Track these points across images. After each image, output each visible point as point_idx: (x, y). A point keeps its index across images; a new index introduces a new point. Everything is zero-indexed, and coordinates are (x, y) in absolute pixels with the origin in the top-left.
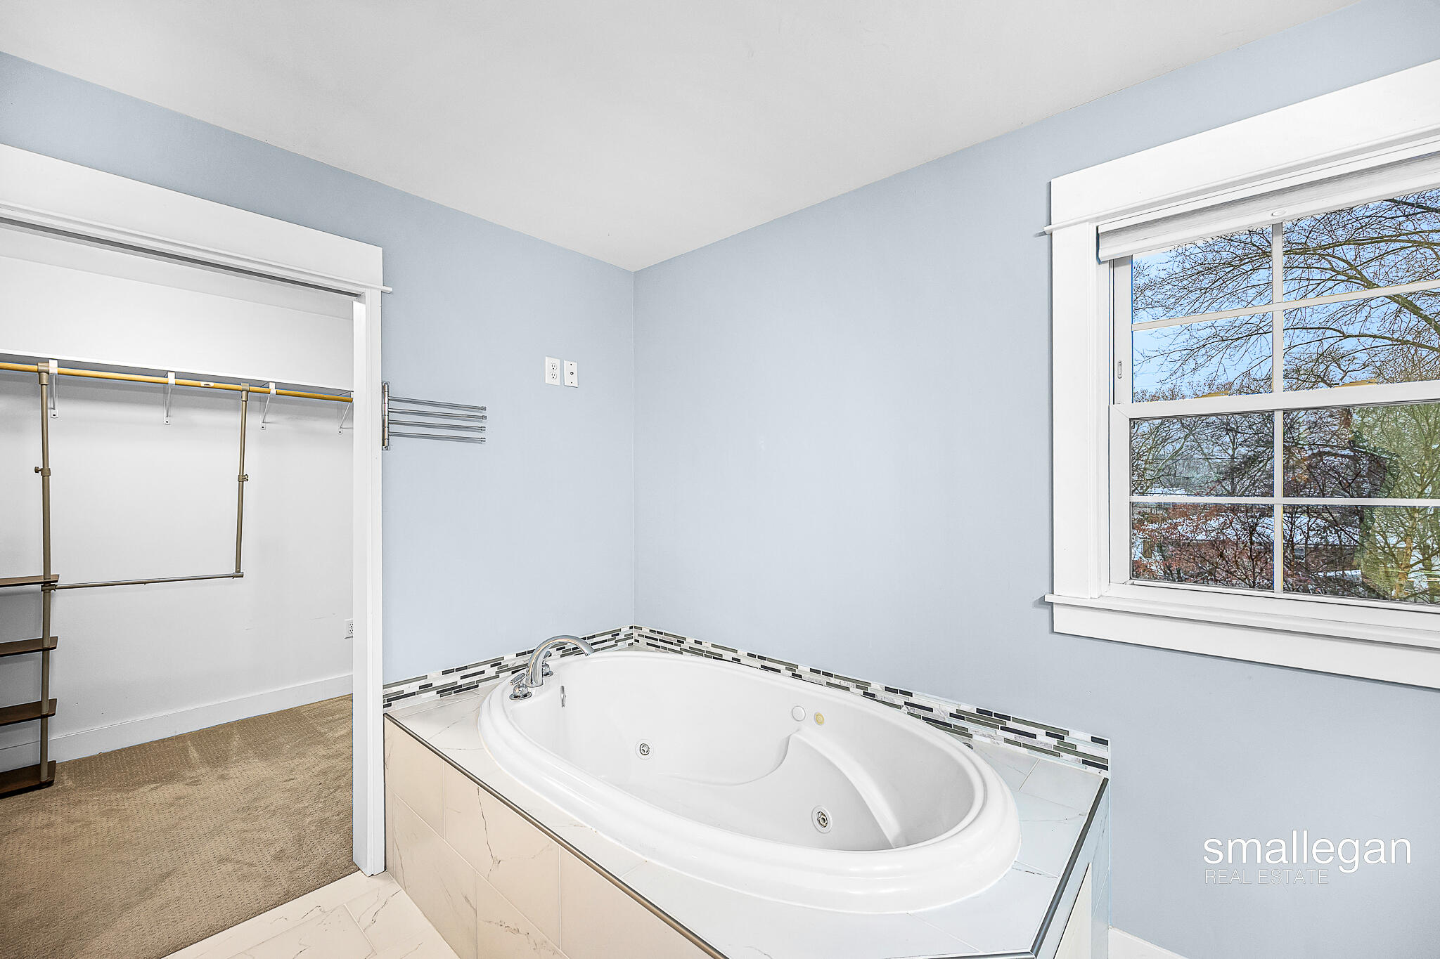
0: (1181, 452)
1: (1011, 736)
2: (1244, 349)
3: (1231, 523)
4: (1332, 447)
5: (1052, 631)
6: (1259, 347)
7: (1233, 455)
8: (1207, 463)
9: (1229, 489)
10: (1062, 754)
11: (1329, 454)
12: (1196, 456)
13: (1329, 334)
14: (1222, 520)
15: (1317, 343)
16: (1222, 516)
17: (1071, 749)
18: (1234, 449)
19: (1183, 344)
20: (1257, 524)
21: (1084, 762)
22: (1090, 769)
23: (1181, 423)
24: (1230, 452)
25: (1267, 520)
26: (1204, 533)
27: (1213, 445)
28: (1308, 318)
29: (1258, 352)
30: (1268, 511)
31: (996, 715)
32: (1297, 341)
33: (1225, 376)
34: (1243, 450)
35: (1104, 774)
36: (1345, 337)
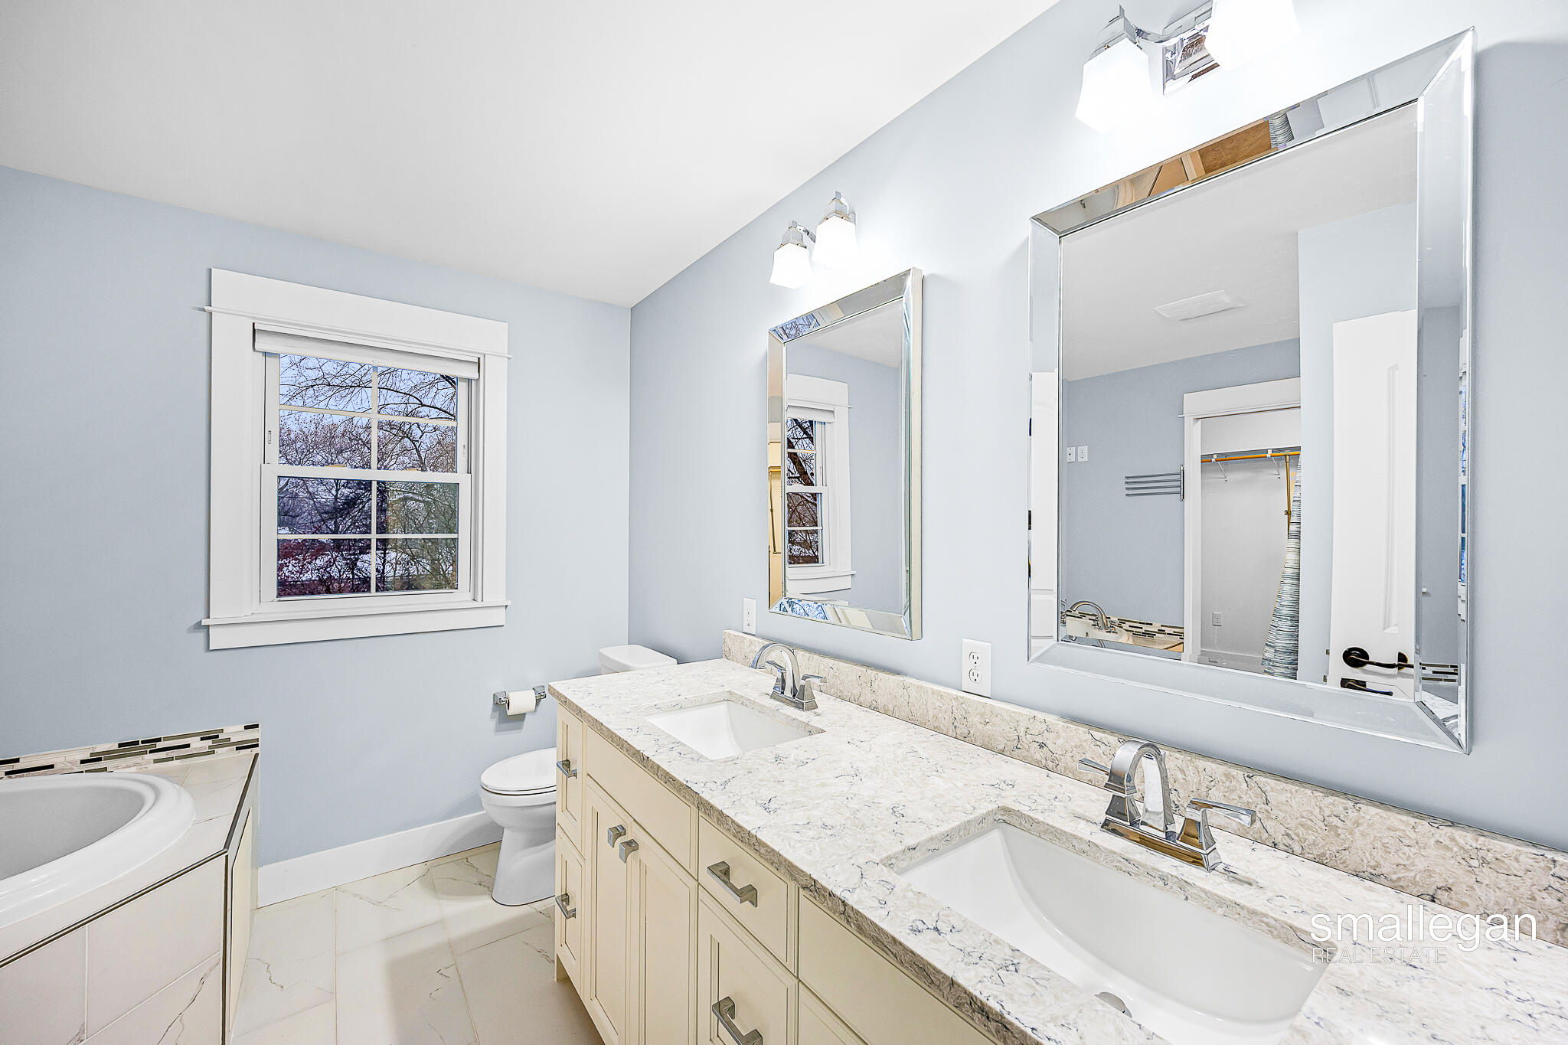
0: (285, 489)
1: (162, 755)
2: (347, 399)
3: (334, 561)
4: (413, 493)
5: (208, 649)
6: (360, 398)
7: (337, 495)
8: (312, 502)
9: (332, 527)
10: (216, 750)
11: (412, 499)
12: (301, 494)
13: (412, 400)
14: (326, 559)
15: (404, 406)
16: (326, 554)
17: (227, 743)
18: (337, 490)
19: (291, 379)
20: (357, 560)
21: (237, 749)
22: (242, 752)
23: (286, 459)
24: (334, 492)
25: (365, 557)
26: (309, 573)
27: (318, 484)
28: (397, 385)
29: (359, 403)
30: (365, 549)
31: (143, 742)
32: (390, 401)
33: (331, 419)
34: (346, 491)
35: (255, 750)
36: (423, 405)
